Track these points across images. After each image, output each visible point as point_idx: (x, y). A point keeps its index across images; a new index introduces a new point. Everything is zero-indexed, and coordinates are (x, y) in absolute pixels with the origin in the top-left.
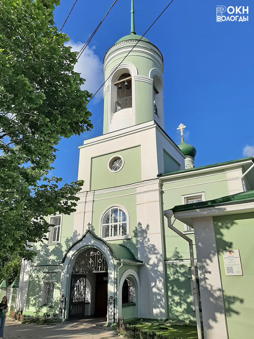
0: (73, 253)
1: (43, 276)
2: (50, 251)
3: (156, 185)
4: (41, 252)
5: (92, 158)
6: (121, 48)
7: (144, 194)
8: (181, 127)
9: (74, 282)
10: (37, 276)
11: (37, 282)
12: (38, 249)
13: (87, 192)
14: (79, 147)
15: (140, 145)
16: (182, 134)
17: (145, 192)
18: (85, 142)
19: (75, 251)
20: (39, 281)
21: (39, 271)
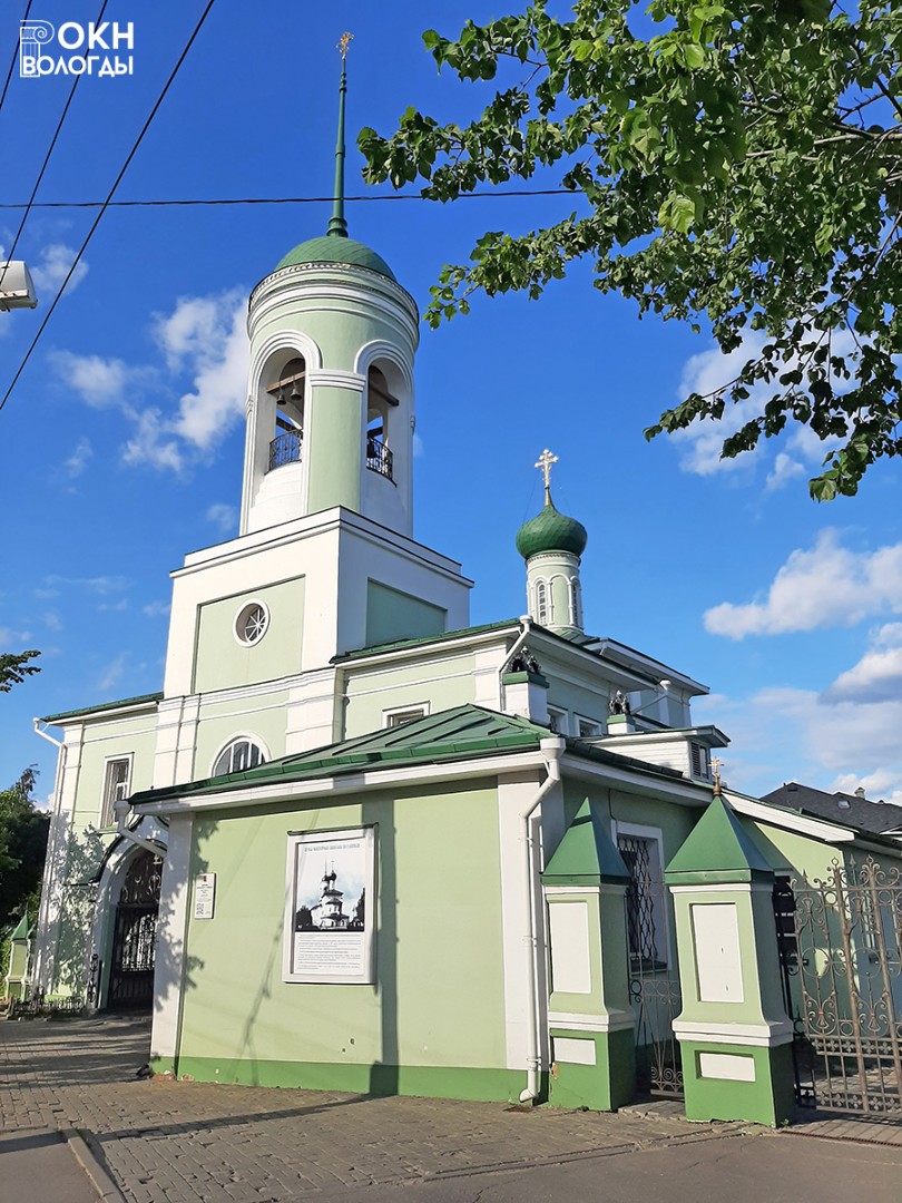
0: (117, 858)
1: (88, 910)
2: (104, 849)
3: (327, 684)
4: (85, 851)
5: (200, 606)
6: (281, 288)
7: (301, 707)
8: (547, 460)
9: (124, 927)
10: (77, 911)
11: (76, 925)
12: (79, 843)
13: (184, 697)
14: (172, 575)
15: (304, 576)
16: (547, 483)
17: (306, 701)
18: (190, 559)
19: (120, 855)
20: (80, 923)
21: (80, 898)
